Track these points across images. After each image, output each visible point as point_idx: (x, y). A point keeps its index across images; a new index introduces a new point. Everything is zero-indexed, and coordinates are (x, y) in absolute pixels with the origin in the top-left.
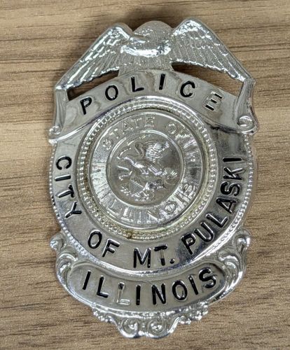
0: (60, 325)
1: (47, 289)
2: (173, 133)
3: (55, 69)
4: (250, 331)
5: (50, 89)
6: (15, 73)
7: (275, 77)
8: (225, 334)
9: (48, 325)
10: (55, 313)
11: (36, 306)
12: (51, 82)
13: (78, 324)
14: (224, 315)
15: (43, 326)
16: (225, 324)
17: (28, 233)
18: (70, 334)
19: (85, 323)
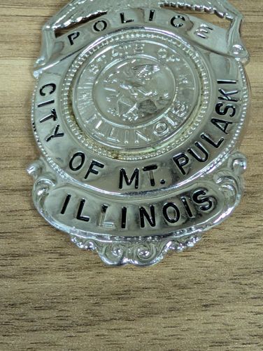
0: (32, 256)
1: (21, 218)
2: (163, 57)
3: (44, 15)
4: (238, 271)
5: (39, 32)
6: (5, 15)
7: (252, 37)
8: (211, 273)
9: (19, 255)
10: (28, 243)
11: (7, 234)
12: (39, 26)
13: (53, 256)
14: (210, 254)
15: (14, 256)
16: (210, 262)
17: (5, 160)
18: (43, 266)
19: (61, 255)
